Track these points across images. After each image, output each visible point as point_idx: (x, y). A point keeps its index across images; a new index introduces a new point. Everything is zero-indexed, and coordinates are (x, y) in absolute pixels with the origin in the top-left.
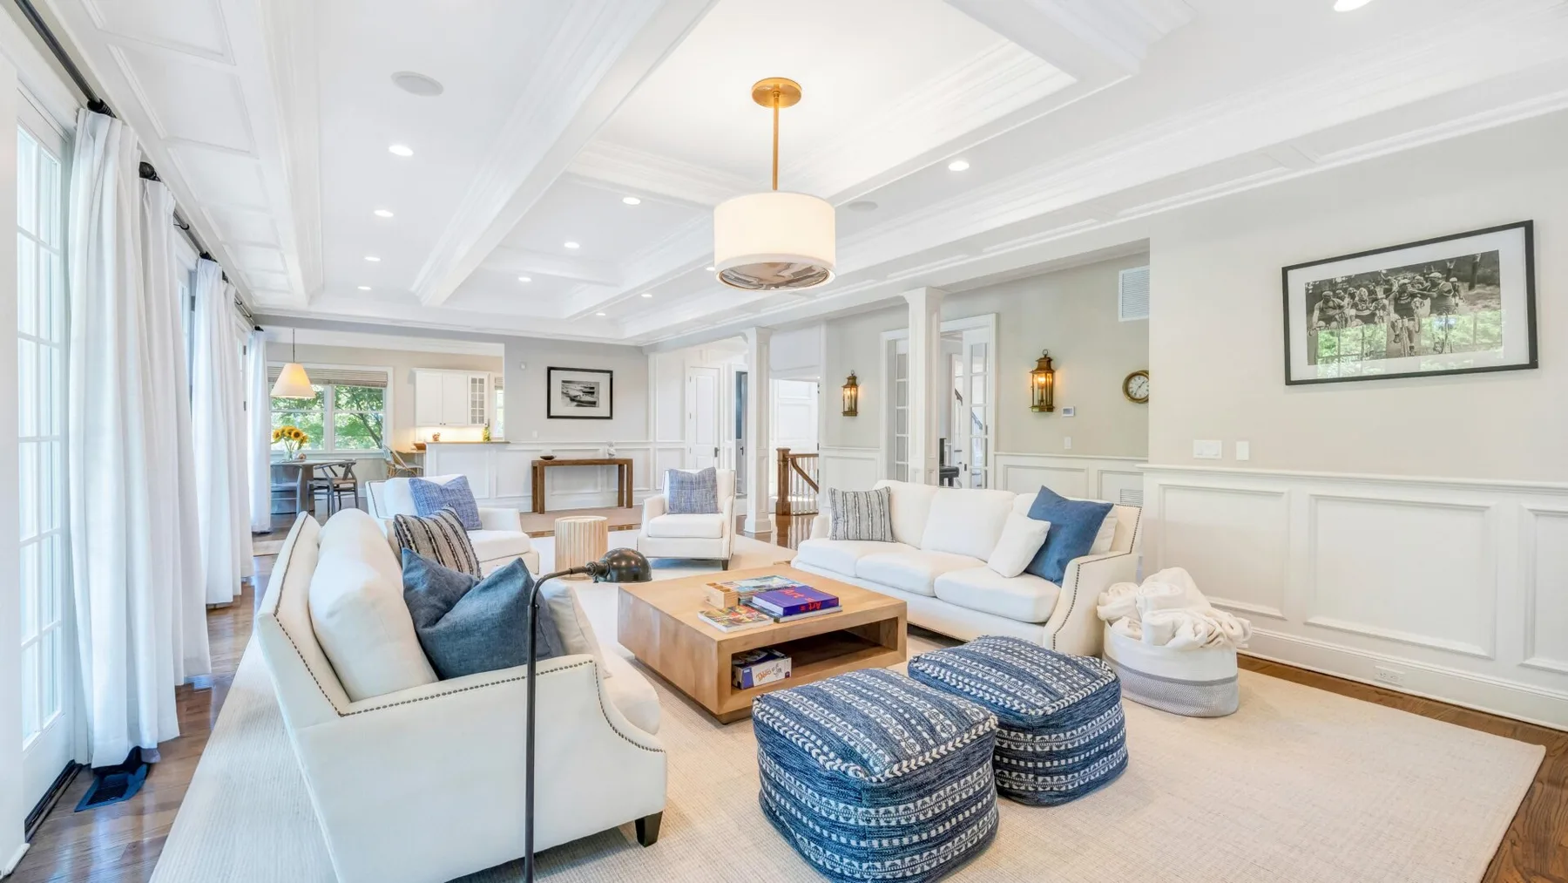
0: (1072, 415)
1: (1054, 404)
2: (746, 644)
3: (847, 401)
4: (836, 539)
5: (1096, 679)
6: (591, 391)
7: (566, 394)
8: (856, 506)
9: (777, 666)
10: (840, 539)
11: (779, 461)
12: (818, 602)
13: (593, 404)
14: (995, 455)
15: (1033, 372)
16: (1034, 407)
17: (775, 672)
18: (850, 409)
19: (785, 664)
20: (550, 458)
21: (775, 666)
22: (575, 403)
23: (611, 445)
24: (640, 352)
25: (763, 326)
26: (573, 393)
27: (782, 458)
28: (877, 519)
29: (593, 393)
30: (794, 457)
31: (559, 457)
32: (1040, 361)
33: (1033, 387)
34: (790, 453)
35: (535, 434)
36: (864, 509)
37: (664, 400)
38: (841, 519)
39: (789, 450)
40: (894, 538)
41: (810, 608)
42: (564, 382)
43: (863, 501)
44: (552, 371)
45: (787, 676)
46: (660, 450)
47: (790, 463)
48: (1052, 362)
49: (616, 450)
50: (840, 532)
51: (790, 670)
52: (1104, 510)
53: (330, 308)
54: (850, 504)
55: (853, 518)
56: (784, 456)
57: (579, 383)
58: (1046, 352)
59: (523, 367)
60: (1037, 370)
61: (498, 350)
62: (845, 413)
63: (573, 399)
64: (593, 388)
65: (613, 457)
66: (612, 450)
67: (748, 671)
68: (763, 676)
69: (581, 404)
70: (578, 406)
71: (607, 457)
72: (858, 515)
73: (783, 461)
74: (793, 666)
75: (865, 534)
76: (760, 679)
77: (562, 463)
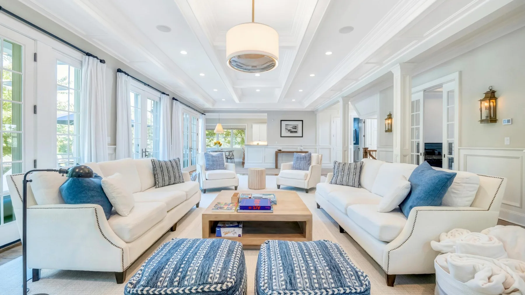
0: (510, 123)
1: (497, 119)
2: (216, 218)
3: (387, 125)
4: (331, 184)
5: (342, 287)
6: (295, 127)
7: (286, 129)
8: (343, 170)
9: (234, 230)
10: (333, 184)
11: (363, 153)
12: (259, 206)
13: (296, 132)
14: (459, 149)
15: (481, 101)
16: (482, 121)
17: (233, 233)
18: (388, 129)
19: (239, 231)
20: (280, 150)
21: (233, 230)
22: (290, 132)
23: (301, 146)
24: (313, 113)
25: (344, 96)
26: (289, 128)
27: (364, 152)
28: (351, 176)
29: (296, 128)
30: (370, 151)
31: (283, 150)
32: (486, 94)
33: (481, 109)
34: (368, 149)
35: (276, 142)
36: (346, 171)
37: (322, 130)
38: (336, 175)
39: (368, 148)
40: (360, 185)
41: (254, 208)
42: (286, 125)
43: (347, 167)
44: (282, 121)
45: (239, 236)
46: (320, 148)
47: (368, 154)
48: (495, 93)
49: (303, 148)
50: (333, 181)
51: (241, 234)
52: (448, 177)
53: (217, 107)
54: (341, 168)
55: (340, 175)
56: (365, 151)
57: (291, 125)
58: (491, 88)
59: (273, 120)
60: (485, 98)
61: (265, 116)
62: (386, 131)
63: (289, 130)
64: (296, 127)
65: (302, 151)
66: (302, 148)
67: (219, 229)
68: (226, 233)
69: (292, 132)
70: (291, 133)
71: (300, 151)
72: (343, 173)
73: (365, 153)
74: (243, 233)
75: (344, 183)
76: (225, 235)
77: (283, 152)
